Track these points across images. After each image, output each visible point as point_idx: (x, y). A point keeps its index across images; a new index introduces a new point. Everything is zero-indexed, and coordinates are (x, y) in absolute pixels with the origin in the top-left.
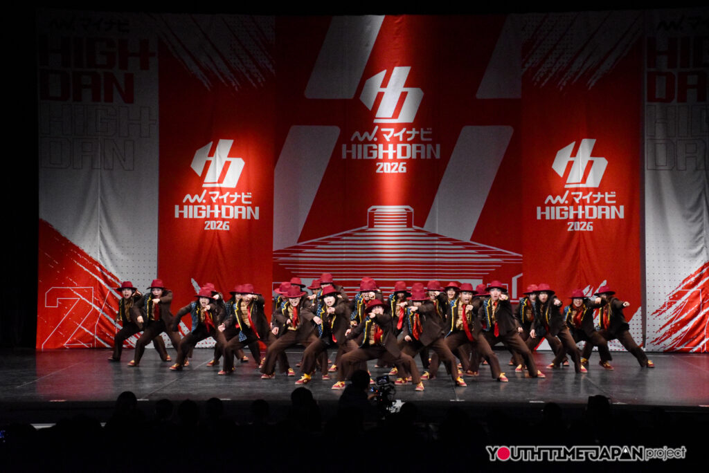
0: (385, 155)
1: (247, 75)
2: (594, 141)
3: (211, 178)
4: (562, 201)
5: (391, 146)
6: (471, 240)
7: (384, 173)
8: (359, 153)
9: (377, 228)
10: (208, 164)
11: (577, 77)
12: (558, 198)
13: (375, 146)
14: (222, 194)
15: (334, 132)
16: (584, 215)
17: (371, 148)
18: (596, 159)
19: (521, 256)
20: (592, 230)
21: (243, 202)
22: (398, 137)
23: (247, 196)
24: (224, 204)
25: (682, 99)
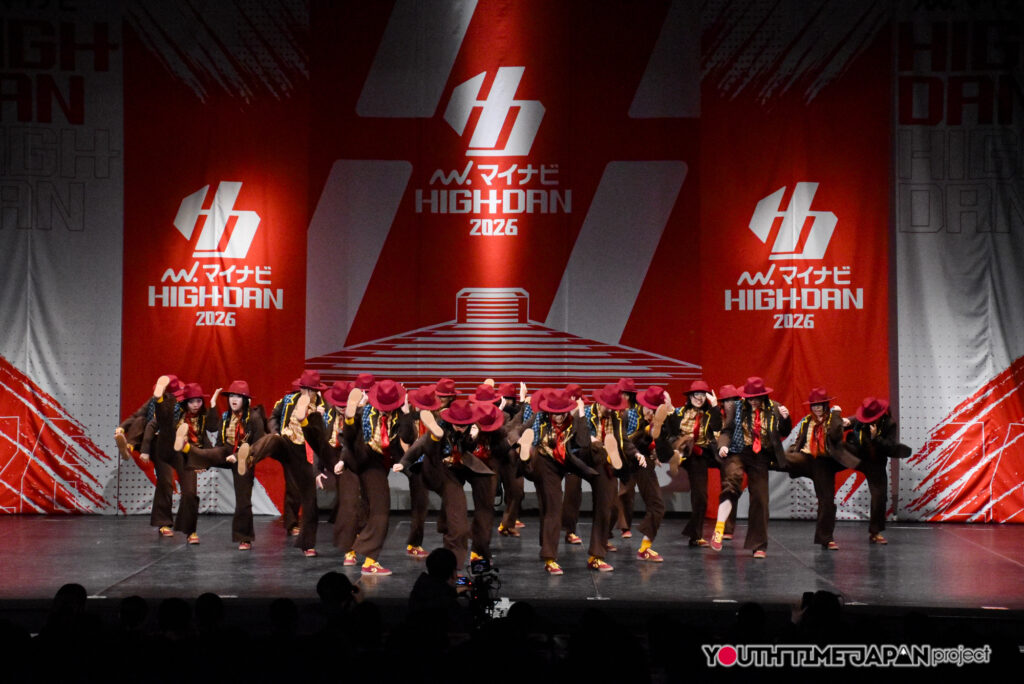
0: (484, 207)
1: (264, 80)
2: (815, 186)
3: (207, 242)
4: (764, 282)
5: (493, 193)
6: (621, 342)
7: (482, 236)
8: (443, 204)
9: (471, 323)
10: (201, 220)
11: (788, 86)
12: (759, 275)
13: (468, 193)
14: (223, 269)
15: (404, 170)
16: (799, 303)
17: (461, 197)
18: (819, 215)
19: (701, 368)
20: (812, 326)
21: (258, 281)
22: (505, 178)
23: (263, 273)
24: (227, 285)
25: (955, 119)
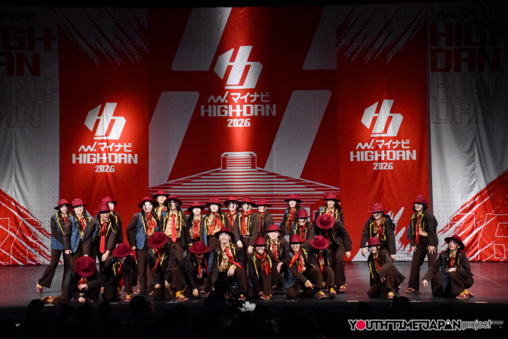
0: (234, 113)
1: (127, 53)
2: (392, 101)
3: (100, 132)
4: (369, 147)
5: (238, 107)
6: (301, 177)
7: (233, 127)
8: (214, 112)
9: (229, 169)
10: (98, 121)
11: (378, 54)
12: (366, 144)
13: (226, 107)
14: (108, 145)
15: (195, 96)
16: (386, 157)
17: (223, 108)
18: (394, 115)
19: (339, 189)
20: (392, 168)
21: (125, 150)
22: (244, 99)
23: (127, 146)
24: (110, 152)
25: (458, 69)
